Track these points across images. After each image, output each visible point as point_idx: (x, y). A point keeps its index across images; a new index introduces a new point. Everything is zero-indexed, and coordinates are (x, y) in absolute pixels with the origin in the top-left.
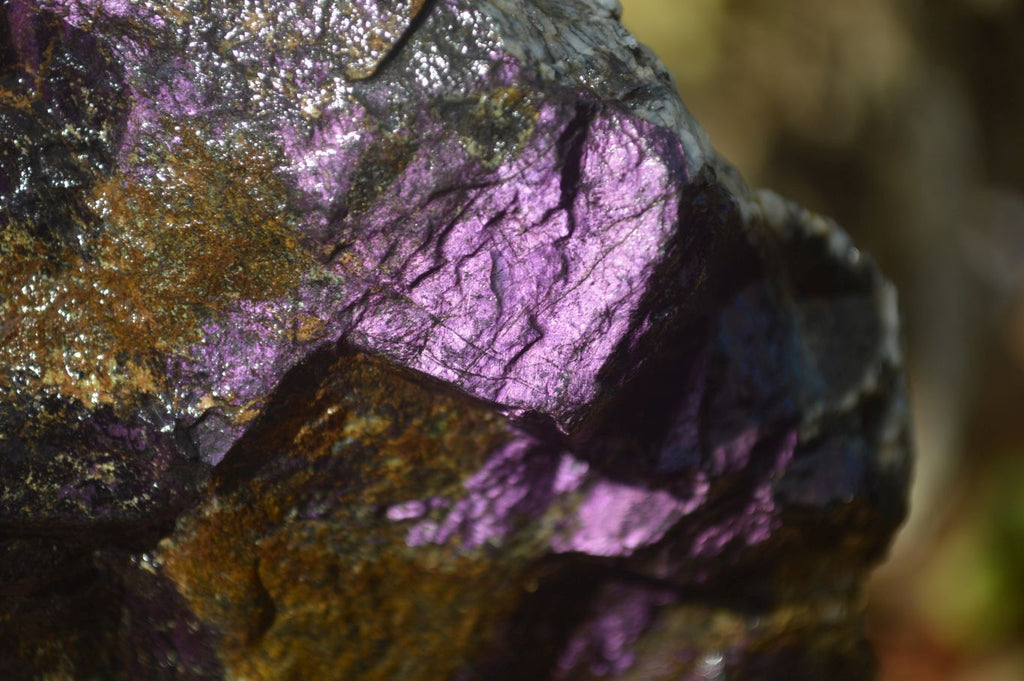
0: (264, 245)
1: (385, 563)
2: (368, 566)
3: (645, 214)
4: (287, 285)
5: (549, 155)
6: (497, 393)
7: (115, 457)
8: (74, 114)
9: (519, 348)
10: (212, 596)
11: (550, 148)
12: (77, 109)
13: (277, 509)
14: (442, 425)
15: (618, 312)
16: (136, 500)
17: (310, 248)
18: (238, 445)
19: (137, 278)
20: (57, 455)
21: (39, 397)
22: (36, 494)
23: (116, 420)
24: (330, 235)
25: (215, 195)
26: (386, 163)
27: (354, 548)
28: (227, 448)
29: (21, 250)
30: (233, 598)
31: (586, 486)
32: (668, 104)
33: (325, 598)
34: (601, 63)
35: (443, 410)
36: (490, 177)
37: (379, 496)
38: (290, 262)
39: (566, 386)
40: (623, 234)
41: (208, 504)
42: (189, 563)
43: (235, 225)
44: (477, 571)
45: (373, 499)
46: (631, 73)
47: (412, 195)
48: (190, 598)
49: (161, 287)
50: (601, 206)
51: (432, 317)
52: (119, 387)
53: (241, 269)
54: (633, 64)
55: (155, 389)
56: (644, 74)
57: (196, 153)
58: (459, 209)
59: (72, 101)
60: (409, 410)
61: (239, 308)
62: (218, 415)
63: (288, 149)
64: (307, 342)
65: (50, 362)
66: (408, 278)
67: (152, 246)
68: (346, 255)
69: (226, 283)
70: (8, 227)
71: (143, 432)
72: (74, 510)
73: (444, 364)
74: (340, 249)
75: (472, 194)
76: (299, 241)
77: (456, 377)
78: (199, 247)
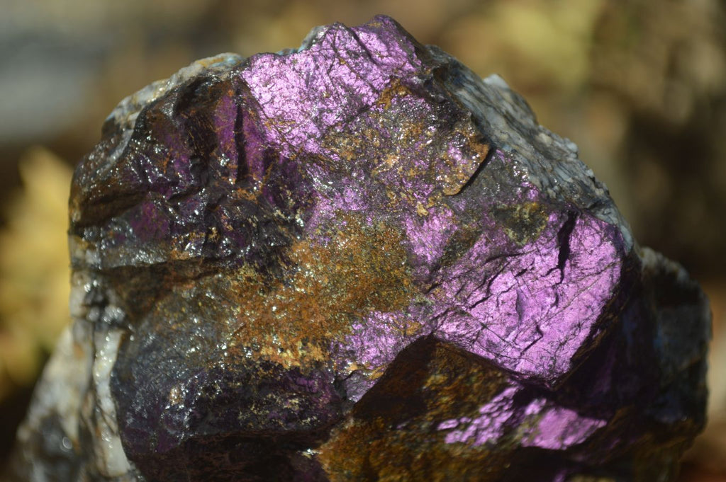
0: (391, 283)
1: (433, 453)
2: (425, 454)
3: (603, 273)
4: (402, 305)
5: (554, 240)
6: (515, 366)
7: (299, 396)
8: (282, 205)
9: (530, 343)
10: (342, 471)
11: (554, 236)
12: (283, 202)
13: (382, 425)
14: (474, 379)
15: (585, 324)
16: (309, 419)
17: (418, 286)
18: (370, 392)
19: (316, 298)
20: (267, 394)
21: (259, 362)
22: (256, 416)
23: (301, 376)
24: (430, 279)
25: (366, 255)
26: (464, 242)
27: (418, 445)
28: (364, 392)
29: (249, 279)
30: (354, 473)
31: (543, 411)
32: (612, 210)
33: (400, 472)
34: (578, 187)
35: (475, 371)
36: (520, 251)
37: (435, 417)
38: (405, 292)
39: (554, 364)
40: (590, 283)
41: (348, 422)
42: (332, 453)
43: (376, 271)
44: (480, 457)
45: (431, 418)
46: (592, 192)
47: (476, 259)
48: (329, 472)
49: (330, 303)
50: (578, 267)
51: (482, 324)
52: (303, 357)
53: (376, 295)
54: (593, 187)
55: (323, 359)
56: (599, 193)
57: (356, 231)
58: (502, 267)
59: (280, 197)
60: (458, 371)
61: (374, 316)
62: (359, 374)
63: (409, 232)
64: (411, 336)
65: (264, 342)
66: (470, 302)
67: (326, 281)
68: (437, 290)
69: (367, 302)
70: (243, 267)
71: (316, 383)
72: (276, 425)
73: (488, 350)
74: (435, 286)
75: (509, 259)
76: (412, 282)
77: (494, 357)
78: (354, 282)
